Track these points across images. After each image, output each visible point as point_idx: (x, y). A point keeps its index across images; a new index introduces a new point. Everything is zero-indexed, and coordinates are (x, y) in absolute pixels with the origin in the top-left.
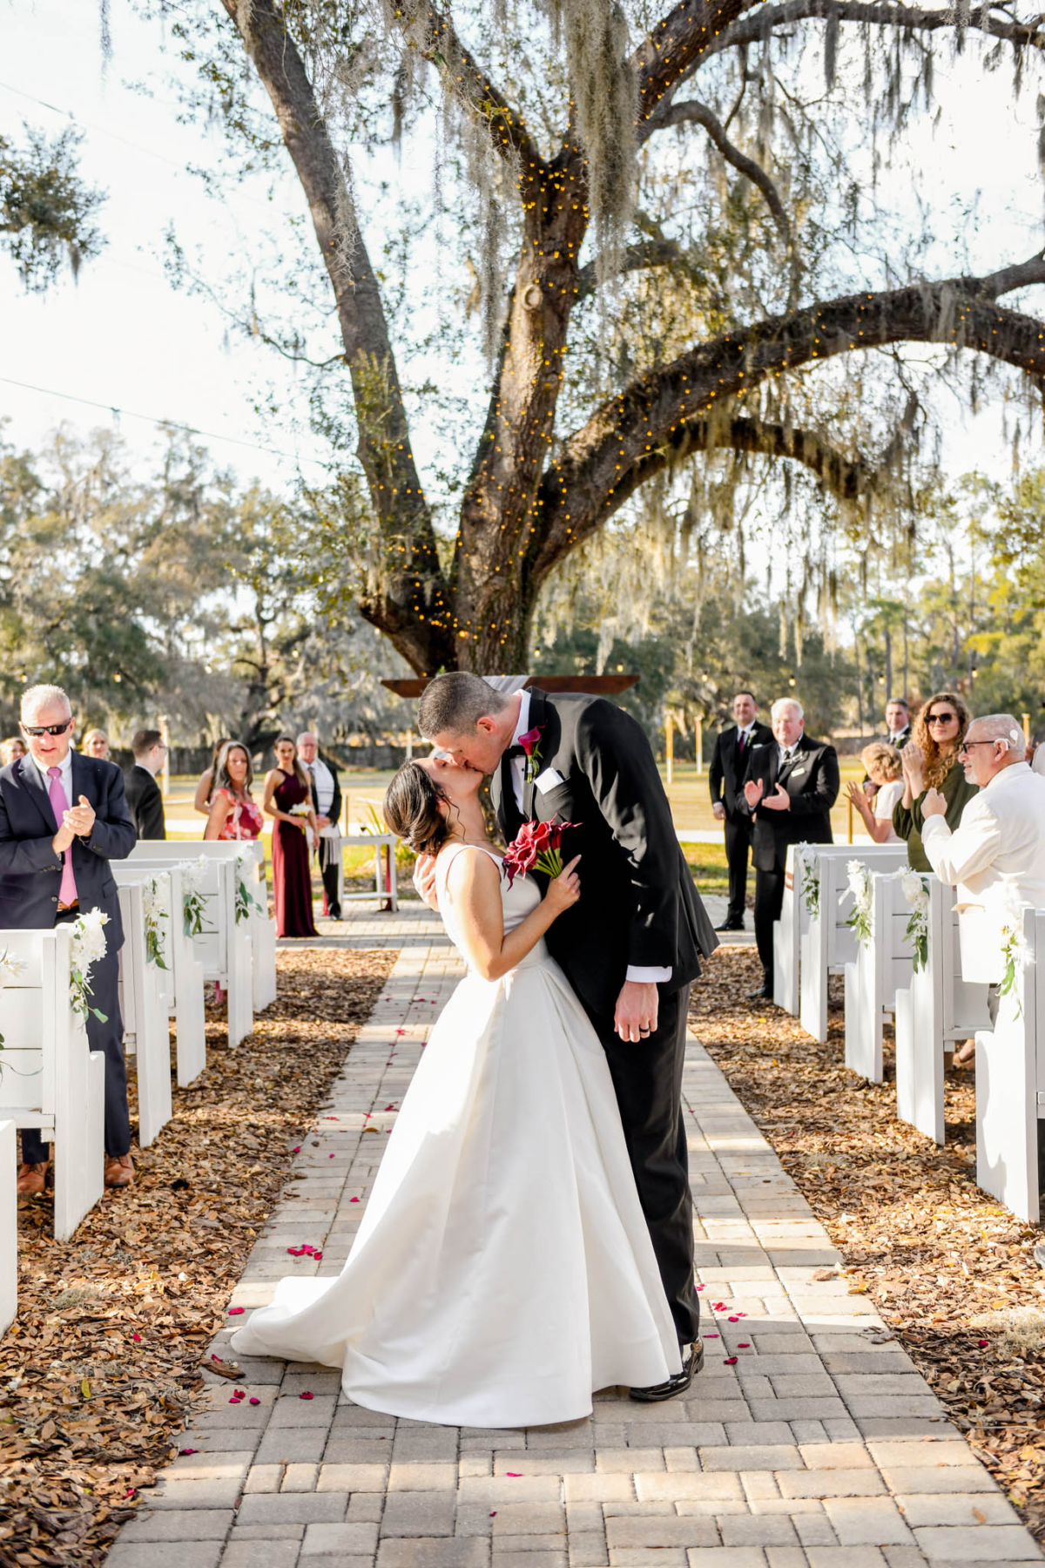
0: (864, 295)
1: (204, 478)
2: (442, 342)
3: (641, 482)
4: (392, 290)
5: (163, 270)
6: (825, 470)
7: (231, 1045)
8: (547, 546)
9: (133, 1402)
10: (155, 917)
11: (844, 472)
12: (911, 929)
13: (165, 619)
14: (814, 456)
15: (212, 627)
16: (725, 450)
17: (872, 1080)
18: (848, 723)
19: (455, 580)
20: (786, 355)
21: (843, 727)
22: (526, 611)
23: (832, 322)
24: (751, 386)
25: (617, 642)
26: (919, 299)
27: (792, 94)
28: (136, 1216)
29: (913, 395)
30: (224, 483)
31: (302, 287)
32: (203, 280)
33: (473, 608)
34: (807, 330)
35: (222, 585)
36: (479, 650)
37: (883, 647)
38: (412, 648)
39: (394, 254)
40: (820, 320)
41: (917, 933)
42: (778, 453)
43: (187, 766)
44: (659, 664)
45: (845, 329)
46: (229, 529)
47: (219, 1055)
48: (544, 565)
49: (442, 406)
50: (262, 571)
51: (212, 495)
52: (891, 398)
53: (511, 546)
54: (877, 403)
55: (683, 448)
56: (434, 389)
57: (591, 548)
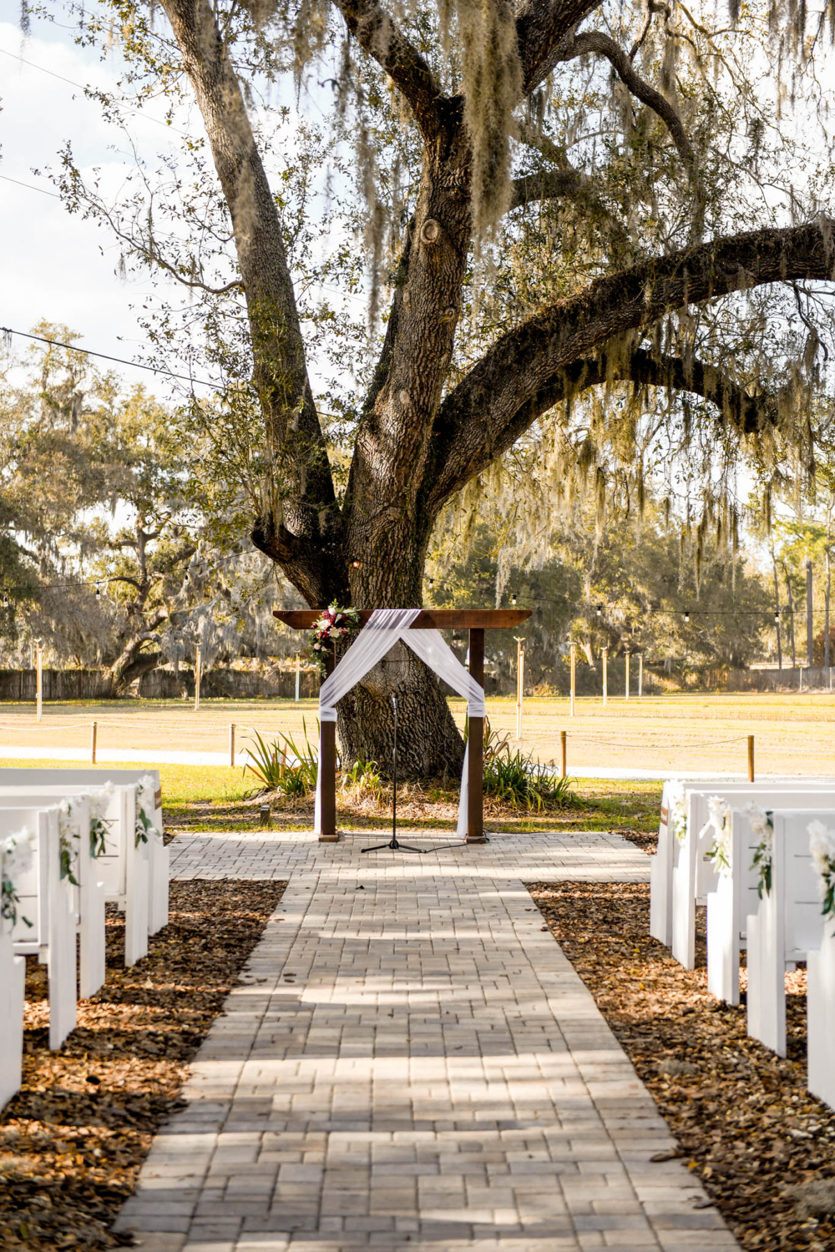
0: (765, 232)
1: (84, 385)
2: (340, 270)
3: (539, 414)
4: (291, 216)
5: (57, 191)
6: (725, 403)
7: (127, 964)
8: (442, 478)
9: (63, 1241)
10: (69, 838)
11: (745, 406)
12: (757, 858)
13: (39, 532)
14: (714, 391)
15: (90, 544)
16: (625, 382)
17: (729, 1002)
18: (767, 655)
19: (349, 510)
20: (686, 291)
21: (761, 659)
22: (420, 543)
23: (732, 259)
24: (650, 321)
25: (514, 571)
26: (821, 237)
27: (700, 24)
28: (51, 1105)
29: (814, 332)
30: (106, 388)
31: (200, 214)
32: (99, 203)
33: (367, 539)
34: (707, 266)
35: (102, 498)
36: (372, 580)
37: (804, 575)
38: (305, 579)
39: (293, 181)
40: (719, 256)
41: (762, 863)
42: (678, 387)
43: (59, 690)
44: (563, 589)
45: (745, 267)
46: (110, 439)
47: (117, 974)
48: (439, 496)
49: (338, 333)
50: (145, 482)
51: (93, 402)
52: (793, 333)
53: (406, 477)
54: (779, 336)
55: (581, 382)
56: (332, 316)
57: (487, 478)
